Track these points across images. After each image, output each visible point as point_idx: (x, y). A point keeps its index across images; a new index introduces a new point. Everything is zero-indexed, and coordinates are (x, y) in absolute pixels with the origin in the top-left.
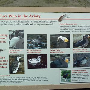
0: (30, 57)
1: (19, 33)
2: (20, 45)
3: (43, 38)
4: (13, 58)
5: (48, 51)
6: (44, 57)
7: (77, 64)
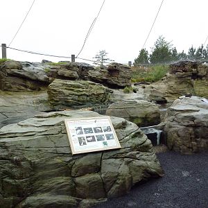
0: (87, 137)
1: (79, 128)
2: (81, 133)
3: (90, 129)
4: (80, 138)
5: (94, 134)
6: (93, 137)
7: (108, 139)
